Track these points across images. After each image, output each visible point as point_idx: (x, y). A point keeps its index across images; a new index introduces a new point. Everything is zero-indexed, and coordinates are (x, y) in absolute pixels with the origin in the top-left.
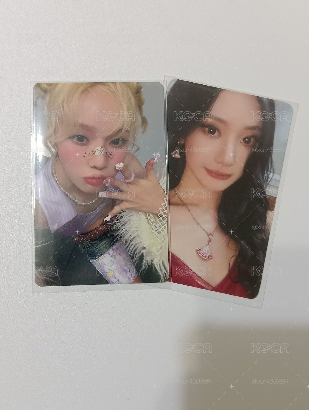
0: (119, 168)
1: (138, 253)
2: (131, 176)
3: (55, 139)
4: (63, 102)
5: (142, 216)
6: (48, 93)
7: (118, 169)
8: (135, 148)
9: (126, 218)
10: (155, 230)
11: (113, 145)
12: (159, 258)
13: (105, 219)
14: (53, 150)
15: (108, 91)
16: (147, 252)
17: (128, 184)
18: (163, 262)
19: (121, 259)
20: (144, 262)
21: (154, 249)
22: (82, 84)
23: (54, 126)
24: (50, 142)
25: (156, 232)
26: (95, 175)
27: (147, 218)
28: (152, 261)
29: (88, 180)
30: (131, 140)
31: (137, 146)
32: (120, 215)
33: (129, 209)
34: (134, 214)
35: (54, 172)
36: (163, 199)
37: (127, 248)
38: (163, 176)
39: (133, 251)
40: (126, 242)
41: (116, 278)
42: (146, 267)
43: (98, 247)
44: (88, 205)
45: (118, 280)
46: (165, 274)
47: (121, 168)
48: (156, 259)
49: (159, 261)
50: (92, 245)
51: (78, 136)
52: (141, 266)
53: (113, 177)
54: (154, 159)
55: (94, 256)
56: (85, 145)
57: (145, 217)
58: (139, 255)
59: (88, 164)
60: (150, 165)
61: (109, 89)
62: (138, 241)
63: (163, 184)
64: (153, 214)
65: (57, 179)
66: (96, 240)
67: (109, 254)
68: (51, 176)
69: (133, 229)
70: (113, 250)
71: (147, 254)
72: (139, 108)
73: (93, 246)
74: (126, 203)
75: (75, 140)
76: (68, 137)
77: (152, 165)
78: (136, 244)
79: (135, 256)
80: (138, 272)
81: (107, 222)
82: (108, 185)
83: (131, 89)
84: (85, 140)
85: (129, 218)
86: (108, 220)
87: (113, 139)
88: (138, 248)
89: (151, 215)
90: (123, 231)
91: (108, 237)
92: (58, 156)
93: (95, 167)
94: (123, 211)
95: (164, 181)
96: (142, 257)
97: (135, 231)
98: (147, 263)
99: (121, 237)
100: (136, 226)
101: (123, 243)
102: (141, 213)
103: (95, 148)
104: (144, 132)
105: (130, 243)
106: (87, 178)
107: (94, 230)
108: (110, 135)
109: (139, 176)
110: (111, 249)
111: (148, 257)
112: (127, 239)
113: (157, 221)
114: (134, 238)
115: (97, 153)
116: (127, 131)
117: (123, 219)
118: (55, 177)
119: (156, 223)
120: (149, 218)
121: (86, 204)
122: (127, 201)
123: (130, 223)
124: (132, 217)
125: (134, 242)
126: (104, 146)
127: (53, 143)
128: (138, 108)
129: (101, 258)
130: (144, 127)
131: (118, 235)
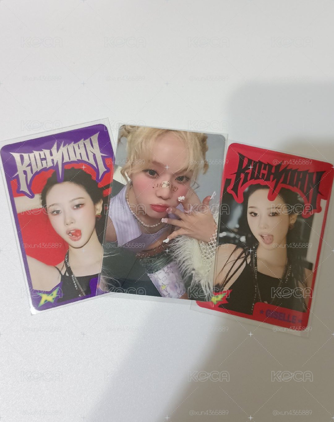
0: (181, 200)
1: (188, 274)
2: (189, 208)
3: (131, 171)
4: (142, 143)
5: (195, 242)
6: (130, 134)
7: (179, 201)
8: (196, 186)
9: (181, 242)
10: (204, 255)
11: (178, 181)
12: (206, 279)
13: (164, 241)
14: (129, 179)
15: (179, 137)
16: (196, 273)
17: (187, 214)
18: (209, 284)
19: (173, 276)
20: (193, 281)
21: (202, 272)
22: (159, 129)
23: (132, 160)
24: (127, 173)
25: (205, 258)
26: (161, 204)
27: (199, 244)
28: (199, 281)
29: (154, 207)
30: (193, 179)
31: (198, 184)
33: (186, 235)
34: (189, 239)
35: (127, 197)
36: (215, 231)
37: (180, 267)
38: (216, 212)
39: (184, 271)
40: (179, 262)
41: (167, 292)
42: (194, 286)
43: (156, 263)
45: (169, 294)
47: (183, 200)
48: (203, 280)
49: (206, 282)
50: (151, 261)
51: (150, 170)
52: (190, 285)
53: (175, 207)
54: (211, 197)
55: (152, 271)
56: (155, 178)
57: (197, 244)
58: (189, 275)
59: (156, 194)
60: (207, 201)
61: (180, 136)
62: (189, 263)
63: (216, 218)
64: (205, 242)
65: (128, 203)
66: (154, 257)
67: (164, 271)
68: (125, 200)
69: (187, 253)
70: (168, 268)
71: (196, 275)
74: (184, 230)
75: (148, 173)
76: (142, 170)
77: (209, 201)
78: (187, 266)
79: (186, 275)
82: (170, 213)
83: (198, 138)
84: (156, 174)
85: (184, 243)
86: (166, 242)
87: (178, 176)
88: (188, 268)
89: (203, 243)
90: (177, 253)
91: (164, 256)
92: (132, 185)
93: (160, 197)
94: (180, 236)
95: (217, 216)
96: (191, 277)
97: (188, 255)
98: (195, 283)
99: (176, 258)
100: (190, 250)
101: (176, 263)
102: (194, 240)
103: (163, 182)
104: (205, 173)
105: (182, 264)
106: (153, 205)
107: (154, 249)
108: (176, 173)
109: (196, 209)
110: (166, 267)
111: (196, 278)
112: (180, 260)
113: (207, 248)
114: (187, 260)
115: (164, 186)
116: (191, 171)
117: (179, 243)
118: (127, 202)
119: (206, 250)
120: (201, 244)
121: (150, 226)
122: (184, 228)
123: (185, 247)
124: (187, 242)
125: (186, 264)
126: (171, 181)
127: (129, 174)
128: (202, 154)
130: (205, 170)
131: (173, 256)
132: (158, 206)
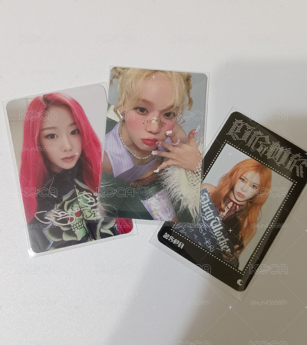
1: (177, 199)
2: (177, 141)
3: (123, 109)
4: (132, 83)
5: (183, 171)
6: (121, 75)
7: (167, 134)
8: (182, 121)
9: (170, 172)
10: (191, 182)
11: (166, 117)
12: (193, 204)
13: (155, 171)
14: (122, 117)
15: (165, 77)
16: (184, 199)
17: (174, 147)
18: (196, 207)
19: (164, 202)
20: (181, 206)
21: (189, 197)
23: (124, 99)
24: (120, 111)
25: (192, 185)
26: (151, 138)
28: (187, 206)
30: (179, 114)
32: (166, 169)
33: (174, 165)
34: (177, 169)
35: (120, 132)
36: (200, 160)
37: (169, 194)
38: (201, 143)
39: (173, 197)
40: (169, 190)
41: (159, 216)
42: (183, 210)
43: (148, 191)
44: (143, 159)
45: (161, 217)
46: (197, 217)
47: (170, 134)
48: (190, 204)
49: (193, 206)
51: (140, 108)
53: (163, 140)
54: (196, 130)
55: (144, 198)
56: (145, 115)
59: (146, 129)
60: (192, 134)
62: (178, 190)
63: (201, 149)
64: (190, 171)
66: (147, 186)
67: (156, 197)
68: (118, 136)
69: (175, 181)
70: (159, 195)
71: (184, 201)
72: (188, 91)
73: (144, 190)
74: (172, 161)
75: (138, 110)
76: (134, 107)
77: (194, 134)
78: (177, 192)
79: (175, 201)
80: (176, 213)
81: (156, 173)
82: (159, 146)
83: (183, 77)
84: (145, 112)
85: (173, 172)
87: (166, 112)
88: (177, 195)
90: (167, 182)
91: (155, 184)
92: (124, 121)
93: (150, 132)
94: (169, 166)
96: (180, 202)
97: (176, 183)
98: (183, 207)
99: (166, 186)
100: (178, 179)
101: (166, 191)
102: (182, 169)
103: (152, 118)
104: (189, 109)
105: (172, 191)
106: (144, 140)
107: (146, 179)
108: (164, 109)
109: (183, 142)
110: (157, 194)
111: (184, 203)
112: (170, 188)
113: (193, 176)
114: (175, 187)
115: (153, 122)
116: (177, 107)
117: (168, 172)
118: (121, 137)
119: (193, 178)
120: (188, 173)
121: (142, 158)
122: (172, 159)
123: (174, 176)
124: (175, 172)
125: (175, 191)
126: (159, 117)
127: (122, 111)
128: (186, 91)
129: (149, 199)
130: (190, 106)
131: (163, 184)
132: (149, 140)
